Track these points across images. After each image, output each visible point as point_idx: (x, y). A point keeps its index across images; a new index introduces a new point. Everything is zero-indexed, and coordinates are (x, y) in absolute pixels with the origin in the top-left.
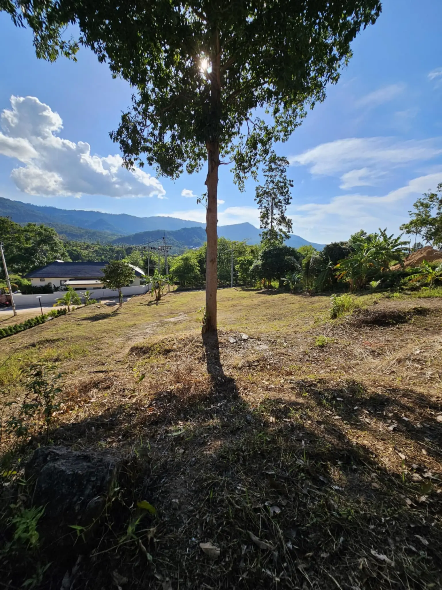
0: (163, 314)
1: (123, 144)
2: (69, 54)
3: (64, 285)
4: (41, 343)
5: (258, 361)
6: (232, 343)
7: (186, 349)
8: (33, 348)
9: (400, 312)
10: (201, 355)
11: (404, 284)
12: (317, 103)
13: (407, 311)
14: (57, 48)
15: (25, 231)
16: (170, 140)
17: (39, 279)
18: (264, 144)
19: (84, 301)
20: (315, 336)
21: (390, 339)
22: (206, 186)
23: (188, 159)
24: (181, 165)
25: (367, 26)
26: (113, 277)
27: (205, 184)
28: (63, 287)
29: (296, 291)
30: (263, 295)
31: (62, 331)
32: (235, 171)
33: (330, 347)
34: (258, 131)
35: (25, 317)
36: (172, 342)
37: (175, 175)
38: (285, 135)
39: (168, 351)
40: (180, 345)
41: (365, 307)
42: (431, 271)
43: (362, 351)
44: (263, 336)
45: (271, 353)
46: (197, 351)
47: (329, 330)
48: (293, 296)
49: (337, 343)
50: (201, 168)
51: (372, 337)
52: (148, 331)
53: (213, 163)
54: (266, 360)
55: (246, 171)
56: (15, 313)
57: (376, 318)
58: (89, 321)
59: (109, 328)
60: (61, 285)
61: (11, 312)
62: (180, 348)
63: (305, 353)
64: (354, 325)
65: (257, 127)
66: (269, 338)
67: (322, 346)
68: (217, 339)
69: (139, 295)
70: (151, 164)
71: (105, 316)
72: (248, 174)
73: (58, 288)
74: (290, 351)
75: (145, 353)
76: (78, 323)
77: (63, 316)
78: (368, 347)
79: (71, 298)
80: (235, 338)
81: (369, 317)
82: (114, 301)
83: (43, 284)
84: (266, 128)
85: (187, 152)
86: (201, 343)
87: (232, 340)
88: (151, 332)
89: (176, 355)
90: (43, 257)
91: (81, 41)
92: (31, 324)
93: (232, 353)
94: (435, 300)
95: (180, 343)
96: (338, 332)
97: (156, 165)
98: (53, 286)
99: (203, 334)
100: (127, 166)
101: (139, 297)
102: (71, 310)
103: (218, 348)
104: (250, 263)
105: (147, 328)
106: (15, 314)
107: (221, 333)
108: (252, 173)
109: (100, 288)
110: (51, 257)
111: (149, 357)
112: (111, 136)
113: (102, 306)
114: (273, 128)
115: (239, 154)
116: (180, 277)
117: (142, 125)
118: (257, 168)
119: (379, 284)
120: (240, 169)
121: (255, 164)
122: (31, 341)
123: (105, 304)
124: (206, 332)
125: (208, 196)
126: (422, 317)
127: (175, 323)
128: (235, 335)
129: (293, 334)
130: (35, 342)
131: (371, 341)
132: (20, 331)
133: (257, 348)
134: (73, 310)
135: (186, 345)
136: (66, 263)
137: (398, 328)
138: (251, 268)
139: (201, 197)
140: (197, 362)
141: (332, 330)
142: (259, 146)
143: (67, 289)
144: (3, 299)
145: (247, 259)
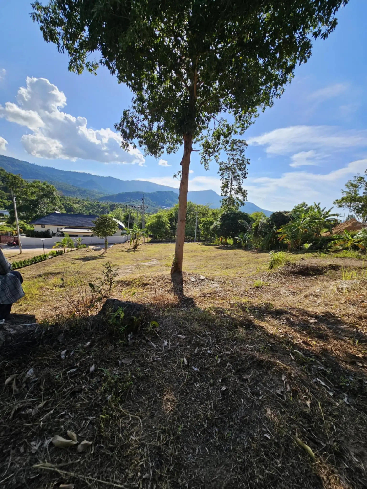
0: (139, 259)
1: (123, 133)
2: (92, 70)
3: (60, 232)
4: (45, 274)
5: (211, 294)
6: (193, 282)
7: (159, 284)
8: (40, 278)
9: (319, 266)
10: (169, 289)
11: (330, 247)
12: (267, 108)
13: (324, 266)
14: (84, 66)
15: (32, 186)
16: (156, 129)
17: (40, 226)
18: (226, 137)
19: (77, 246)
20: (255, 280)
21: (308, 285)
22: (181, 166)
23: (168, 143)
24: (163, 148)
25: (301, 63)
26: (101, 228)
27: (181, 164)
28: (60, 233)
29: (246, 248)
30: (220, 250)
31: (61, 267)
32: (202, 154)
33: (264, 288)
34: (222, 127)
35: (28, 255)
36: (148, 279)
37: (158, 154)
38: (242, 130)
39: (146, 285)
40: (154, 281)
41: (294, 262)
42: (350, 238)
43: (286, 292)
44: (216, 278)
45: (220, 289)
46: (166, 286)
47: (265, 277)
48: (243, 251)
49: (269, 286)
50: (177, 151)
51: (295, 283)
52: (128, 271)
53: (187, 150)
54: (216, 293)
55: (210, 155)
56: (21, 251)
57: (301, 270)
58: (82, 261)
59: (97, 267)
60: (58, 231)
61: (17, 251)
62: (154, 283)
63: (245, 291)
64: (284, 274)
65: (221, 124)
66: (220, 280)
67: (258, 287)
68: (182, 278)
69: (120, 243)
70: (141, 146)
71: (94, 258)
72: (212, 158)
73: (55, 233)
74: (235, 289)
75: (127, 285)
76: (73, 262)
77: (60, 256)
78: (291, 290)
79: (67, 242)
80: (195, 278)
81: (295, 269)
82: (99, 247)
83: (44, 230)
84: (228, 126)
85: (168, 138)
86: (170, 280)
87: (193, 279)
88: (131, 272)
89: (151, 288)
90: (43, 208)
91: (101, 62)
92: (36, 260)
93: (193, 288)
94: (348, 260)
95: (154, 279)
96: (272, 279)
97: (144, 146)
98: (51, 232)
99: (172, 274)
100: (124, 148)
101: (120, 245)
102: (66, 252)
103: (182, 284)
104: (211, 223)
105: (127, 269)
106: (21, 253)
107: (185, 274)
108: (215, 157)
109: (88, 236)
110: (50, 209)
111: (131, 288)
112: (115, 126)
113: (89, 249)
114: (233, 125)
115: (207, 142)
116: (153, 231)
117: (137, 119)
118: (219, 154)
119: (311, 246)
120: (206, 154)
121: (218, 151)
122: (38, 273)
123: (92, 249)
124: (174, 272)
125: (182, 173)
126: (335, 271)
127: (149, 267)
128: (195, 276)
129: (239, 278)
130: (41, 273)
131: (294, 286)
132: (28, 265)
133: (211, 286)
134: (68, 252)
135: (158, 281)
136: (63, 214)
137: (316, 278)
138: (212, 227)
139: (177, 174)
140: (167, 292)
141: (268, 277)
142: (222, 138)
143: (62, 235)
144: (11, 239)
145: (208, 220)
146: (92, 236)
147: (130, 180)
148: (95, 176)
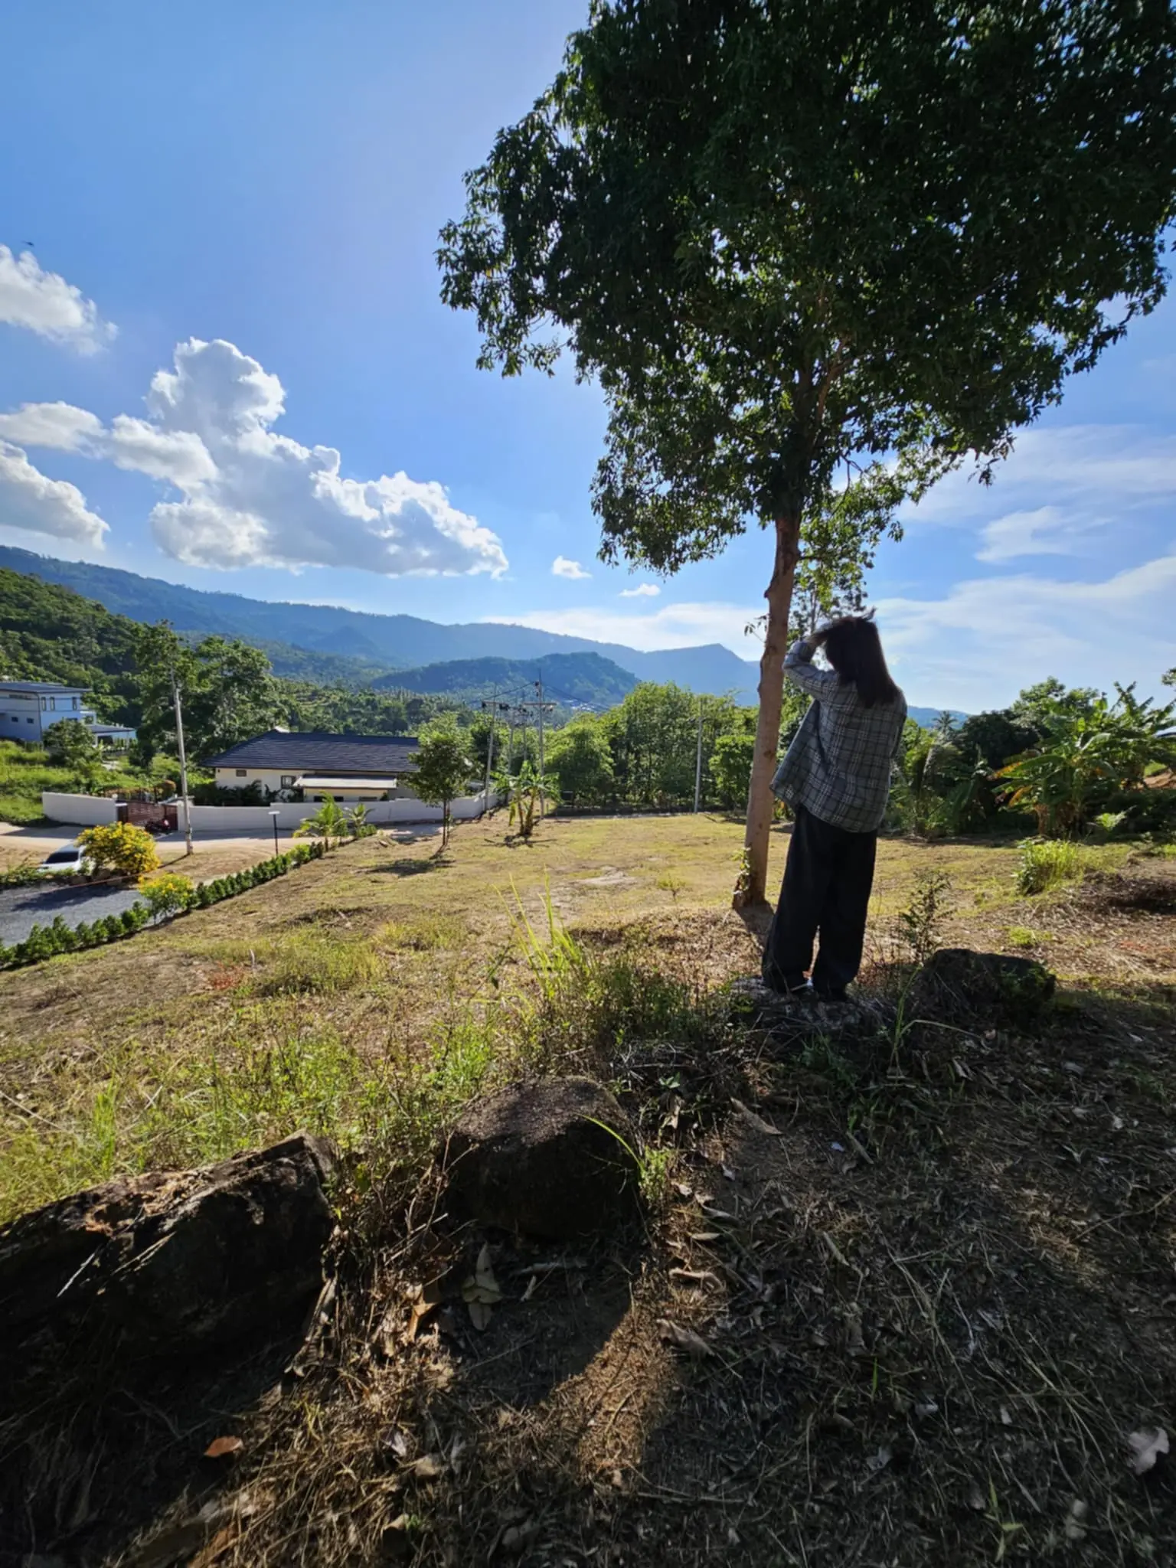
3: (290, 788)
15: (200, 654)
17: (234, 771)
28: (288, 792)
60: (284, 787)
73: (275, 793)
83: (243, 782)
90: (231, 718)
98: (264, 789)
109: (373, 799)
110: (251, 718)
113: (386, 839)
119: (1123, 820)
143: (298, 795)
144: (156, 813)
145: (740, 743)
146: (385, 798)
147: (463, 623)
148: (360, 614)
